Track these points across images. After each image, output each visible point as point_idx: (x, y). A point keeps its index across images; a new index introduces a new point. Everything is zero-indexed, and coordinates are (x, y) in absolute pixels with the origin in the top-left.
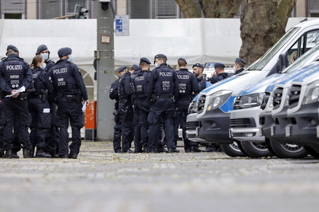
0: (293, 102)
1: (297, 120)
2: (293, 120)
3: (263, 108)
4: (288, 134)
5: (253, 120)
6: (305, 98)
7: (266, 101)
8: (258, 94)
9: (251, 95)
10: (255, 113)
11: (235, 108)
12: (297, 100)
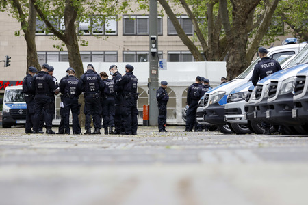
0: (272, 93)
1: (275, 106)
2: (271, 106)
3: (247, 101)
4: (268, 116)
5: (240, 109)
6: (280, 90)
7: (249, 96)
8: (243, 93)
9: (239, 93)
10: (242, 105)
11: (228, 102)
12: (275, 92)
